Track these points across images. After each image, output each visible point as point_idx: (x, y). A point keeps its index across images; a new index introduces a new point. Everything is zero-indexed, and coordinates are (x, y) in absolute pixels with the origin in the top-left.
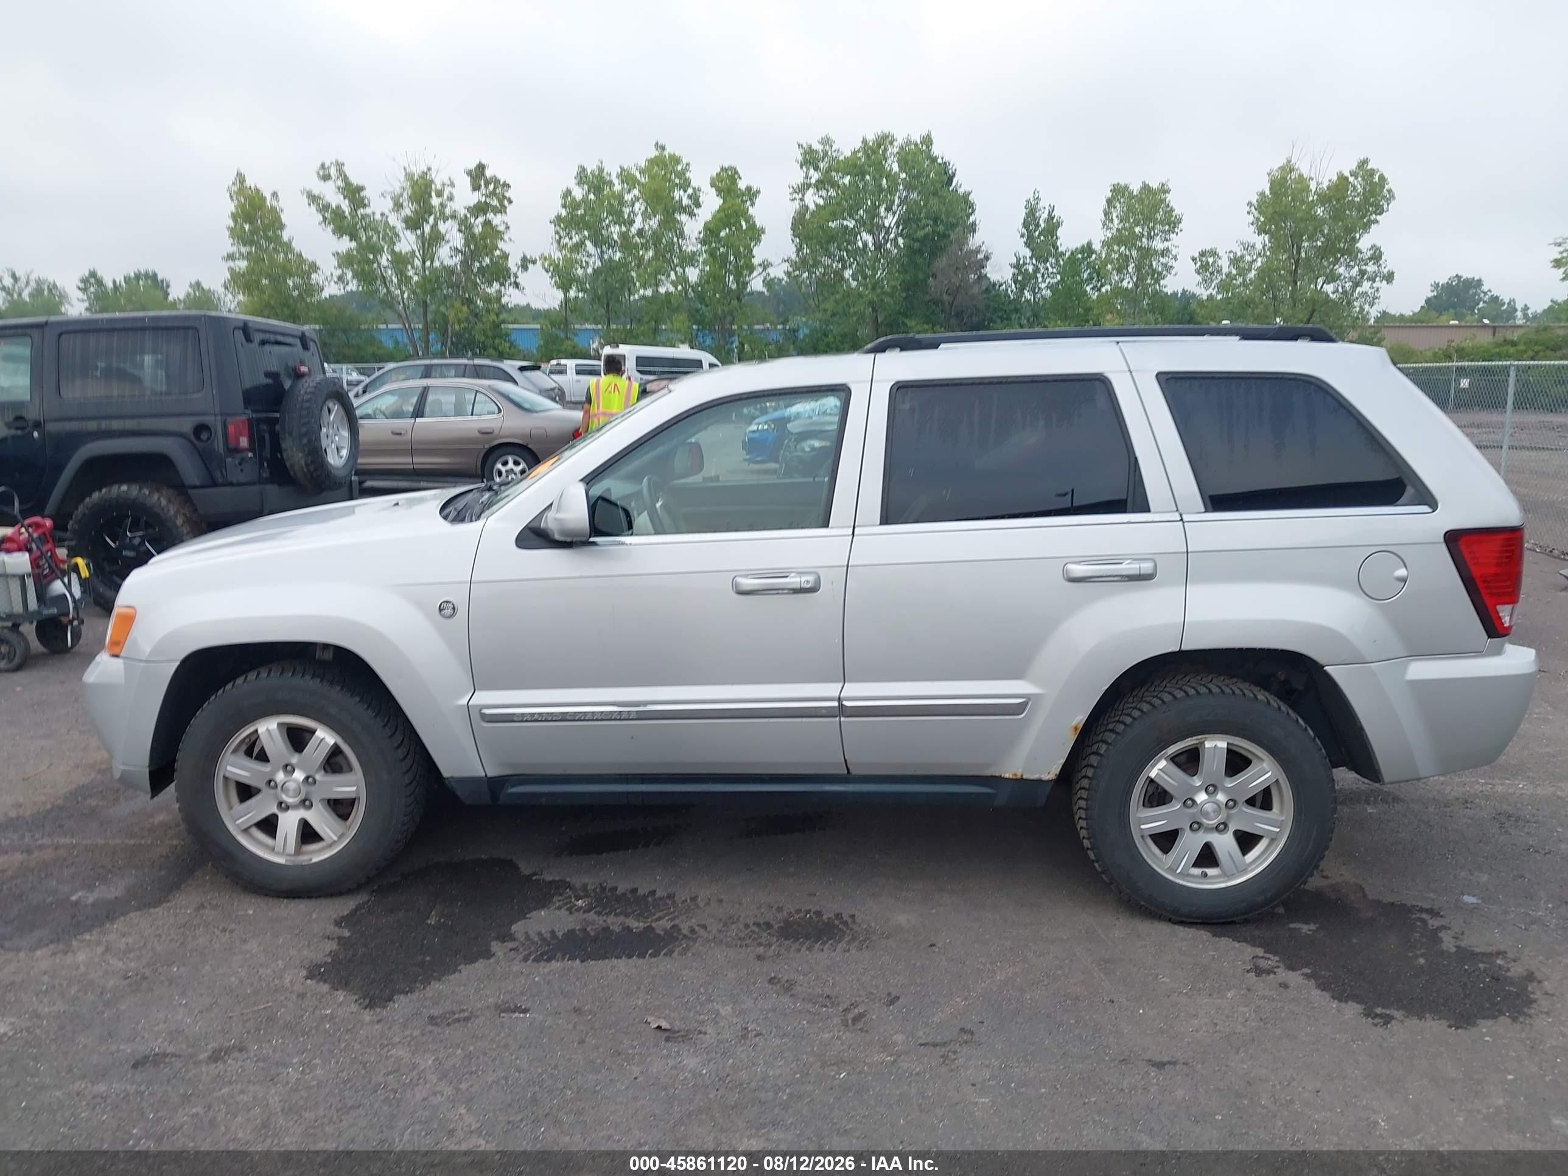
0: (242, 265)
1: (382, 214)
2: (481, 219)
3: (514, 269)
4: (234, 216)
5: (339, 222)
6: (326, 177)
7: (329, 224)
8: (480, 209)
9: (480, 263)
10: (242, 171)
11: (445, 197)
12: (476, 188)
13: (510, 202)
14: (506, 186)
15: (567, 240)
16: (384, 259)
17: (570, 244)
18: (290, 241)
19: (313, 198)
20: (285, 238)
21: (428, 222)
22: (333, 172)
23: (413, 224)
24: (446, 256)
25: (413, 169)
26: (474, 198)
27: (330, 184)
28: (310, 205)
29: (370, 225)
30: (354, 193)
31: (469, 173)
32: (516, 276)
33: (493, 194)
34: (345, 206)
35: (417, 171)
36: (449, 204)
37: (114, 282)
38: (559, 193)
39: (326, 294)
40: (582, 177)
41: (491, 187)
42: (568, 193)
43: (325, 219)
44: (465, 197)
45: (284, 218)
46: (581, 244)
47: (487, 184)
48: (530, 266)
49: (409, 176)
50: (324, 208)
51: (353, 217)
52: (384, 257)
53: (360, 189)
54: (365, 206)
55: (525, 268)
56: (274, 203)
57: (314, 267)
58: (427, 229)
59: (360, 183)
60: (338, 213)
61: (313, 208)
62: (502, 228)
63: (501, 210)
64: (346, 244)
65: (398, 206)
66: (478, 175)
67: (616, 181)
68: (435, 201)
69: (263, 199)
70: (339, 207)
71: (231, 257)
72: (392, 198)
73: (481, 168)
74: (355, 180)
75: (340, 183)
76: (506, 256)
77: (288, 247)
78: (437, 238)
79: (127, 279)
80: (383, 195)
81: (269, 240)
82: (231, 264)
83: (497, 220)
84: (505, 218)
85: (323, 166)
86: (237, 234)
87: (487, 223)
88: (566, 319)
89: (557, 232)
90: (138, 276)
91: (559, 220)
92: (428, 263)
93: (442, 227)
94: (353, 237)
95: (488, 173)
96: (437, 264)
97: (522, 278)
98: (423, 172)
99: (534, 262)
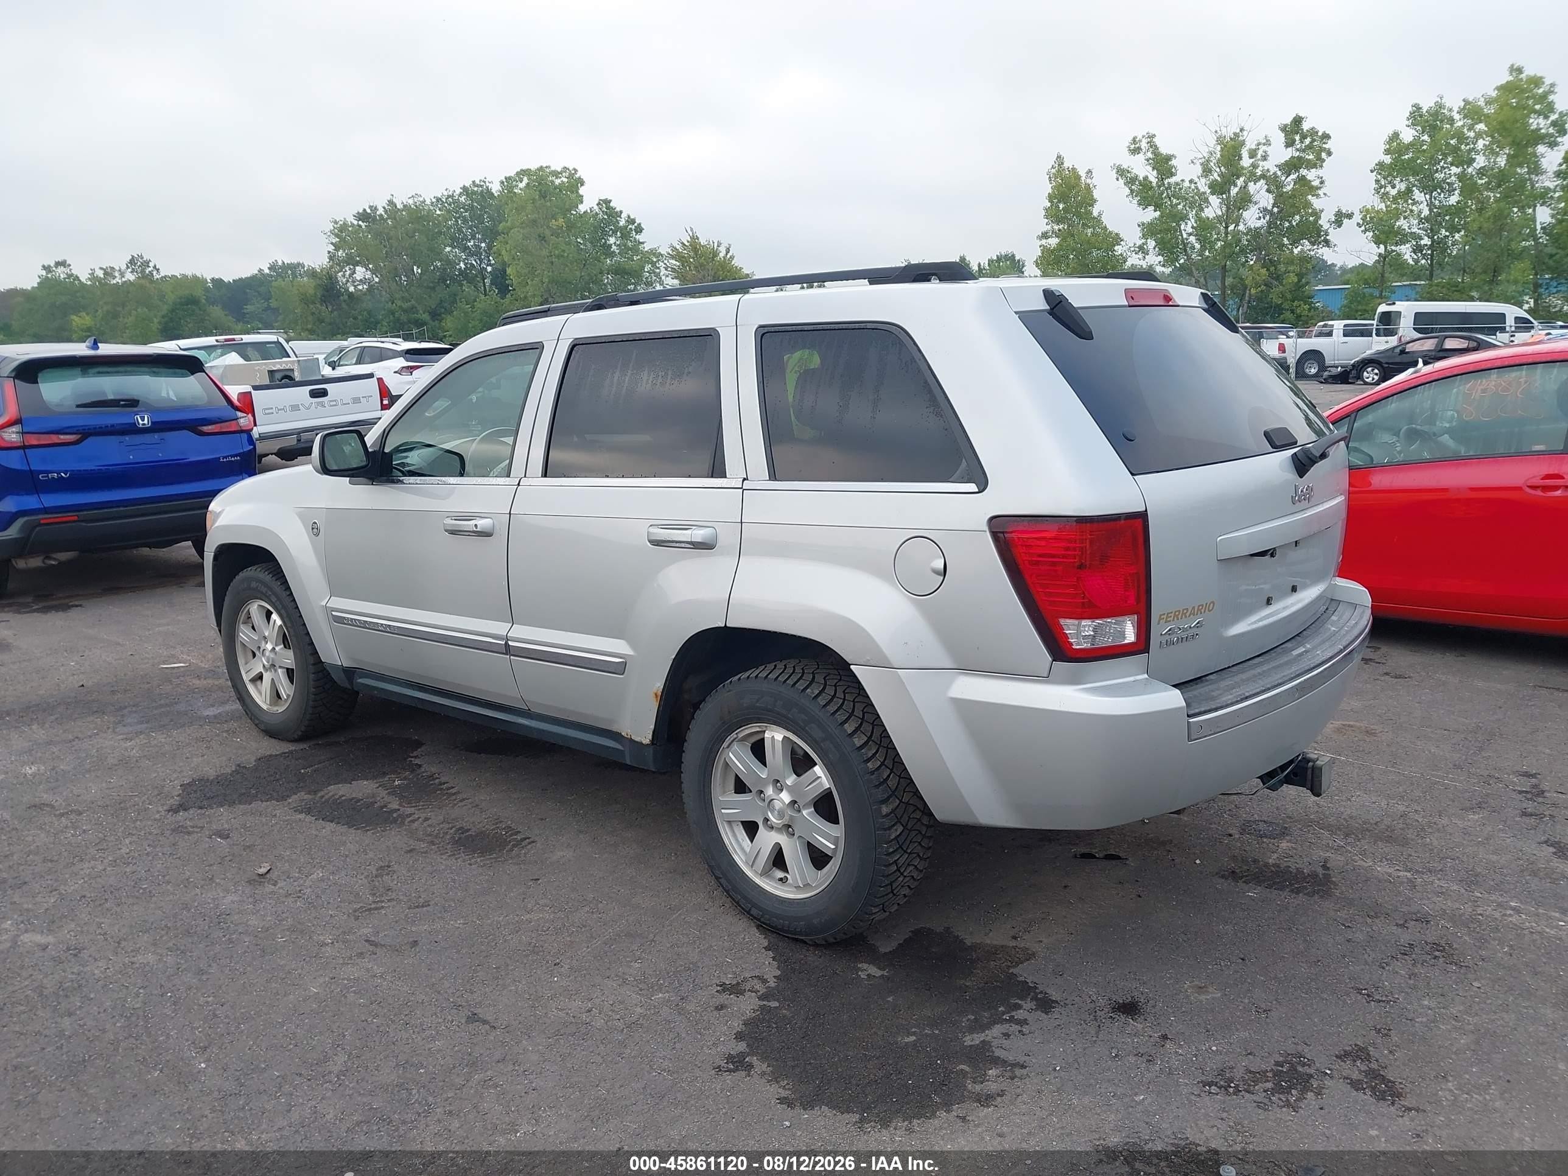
0: (1053, 242)
1: (1191, 181)
2: (1293, 176)
3: (1326, 226)
4: (1051, 198)
5: (1145, 193)
6: (1136, 151)
7: (1136, 196)
8: (1291, 166)
9: (1290, 222)
10: (1063, 155)
11: (1259, 156)
12: (1290, 143)
13: (1329, 153)
14: (1326, 137)
15: (1389, 188)
16: (1187, 227)
17: (1394, 192)
18: (1100, 215)
19: (1121, 172)
20: (1095, 214)
21: (1235, 185)
22: (1144, 145)
23: (1219, 188)
24: (1252, 218)
25: (1224, 132)
26: (1288, 154)
27: (1141, 157)
28: (1118, 179)
29: (1177, 192)
30: (1163, 164)
31: (1284, 129)
32: (1327, 234)
33: (1310, 147)
34: (1153, 177)
35: (1228, 133)
36: (1261, 163)
37: (979, 265)
38: (1385, 138)
39: (1129, 263)
40: (1416, 116)
41: (1308, 141)
42: (1396, 136)
43: (1132, 191)
44: (1279, 154)
45: (1096, 194)
46: (1409, 191)
47: (1303, 137)
48: (1346, 221)
49: (1220, 140)
50: (1131, 181)
51: (1159, 187)
52: (1190, 225)
53: (1169, 158)
54: (1172, 175)
55: (1338, 223)
56: (1089, 181)
57: (1117, 240)
58: (1234, 191)
59: (1170, 152)
60: (1145, 184)
61: (1121, 181)
62: (1316, 183)
63: (1319, 162)
64: (1150, 214)
65: (1207, 171)
66: (1293, 129)
67: (1457, 117)
68: (1246, 162)
69: (1079, 177)
70: (1146, 178)
71: (1045, 236)
72: (1202, 164)
73: (1298, 121)
74: (1164, 150)
75: (1150, 155)
76: (1317, 215)
77: (1098, 221)
78: (1245, 200)
79: (990, 262)
80: (1193, 162)
81: (1078, 215)
82: (1044, 242)
83: (1311, 175)
84: (1320, 172)
85: (1134, 141)
86: (1053, 215)
87: (1302, 180)
88: (1383, 276)
89: (1377, 181)
90: (999, 259)
91: (1381, 166)
92: (1231, 228)
93: (1252, 187)
94: (1157, 207)
95: (1306, 126)
96: (1241, 227)
97: (1334, 235)
98: (1235, 134)
99: (1350, 216)
